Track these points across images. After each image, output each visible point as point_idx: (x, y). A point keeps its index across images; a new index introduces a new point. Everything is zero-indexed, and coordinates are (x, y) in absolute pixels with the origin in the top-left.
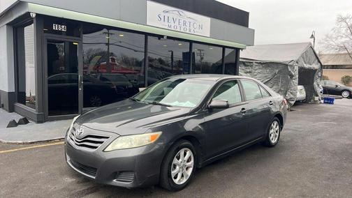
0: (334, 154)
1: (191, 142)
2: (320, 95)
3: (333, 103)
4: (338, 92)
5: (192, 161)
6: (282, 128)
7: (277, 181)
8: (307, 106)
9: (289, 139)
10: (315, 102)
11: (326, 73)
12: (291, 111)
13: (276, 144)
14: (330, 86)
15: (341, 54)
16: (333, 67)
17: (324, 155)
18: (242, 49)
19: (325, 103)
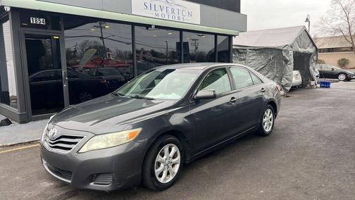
0: (330, 140)
1: (177, 137)
2: (317, 80)
3: (329, 87)
4: (334, 76)
5: (179, 157)
6: (276, 116)
7: (270, 173)
8: (303, 91)
9: (284, 126)
10: (311, 87)
11: (321, 56)
12: (287, 97)
13: (270, 132)
14: (326, 69)
15: (336, 37)
16: (329, 50)
17: (320, 141)
18: (235, 36)
19: (321, 87)
